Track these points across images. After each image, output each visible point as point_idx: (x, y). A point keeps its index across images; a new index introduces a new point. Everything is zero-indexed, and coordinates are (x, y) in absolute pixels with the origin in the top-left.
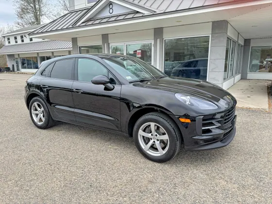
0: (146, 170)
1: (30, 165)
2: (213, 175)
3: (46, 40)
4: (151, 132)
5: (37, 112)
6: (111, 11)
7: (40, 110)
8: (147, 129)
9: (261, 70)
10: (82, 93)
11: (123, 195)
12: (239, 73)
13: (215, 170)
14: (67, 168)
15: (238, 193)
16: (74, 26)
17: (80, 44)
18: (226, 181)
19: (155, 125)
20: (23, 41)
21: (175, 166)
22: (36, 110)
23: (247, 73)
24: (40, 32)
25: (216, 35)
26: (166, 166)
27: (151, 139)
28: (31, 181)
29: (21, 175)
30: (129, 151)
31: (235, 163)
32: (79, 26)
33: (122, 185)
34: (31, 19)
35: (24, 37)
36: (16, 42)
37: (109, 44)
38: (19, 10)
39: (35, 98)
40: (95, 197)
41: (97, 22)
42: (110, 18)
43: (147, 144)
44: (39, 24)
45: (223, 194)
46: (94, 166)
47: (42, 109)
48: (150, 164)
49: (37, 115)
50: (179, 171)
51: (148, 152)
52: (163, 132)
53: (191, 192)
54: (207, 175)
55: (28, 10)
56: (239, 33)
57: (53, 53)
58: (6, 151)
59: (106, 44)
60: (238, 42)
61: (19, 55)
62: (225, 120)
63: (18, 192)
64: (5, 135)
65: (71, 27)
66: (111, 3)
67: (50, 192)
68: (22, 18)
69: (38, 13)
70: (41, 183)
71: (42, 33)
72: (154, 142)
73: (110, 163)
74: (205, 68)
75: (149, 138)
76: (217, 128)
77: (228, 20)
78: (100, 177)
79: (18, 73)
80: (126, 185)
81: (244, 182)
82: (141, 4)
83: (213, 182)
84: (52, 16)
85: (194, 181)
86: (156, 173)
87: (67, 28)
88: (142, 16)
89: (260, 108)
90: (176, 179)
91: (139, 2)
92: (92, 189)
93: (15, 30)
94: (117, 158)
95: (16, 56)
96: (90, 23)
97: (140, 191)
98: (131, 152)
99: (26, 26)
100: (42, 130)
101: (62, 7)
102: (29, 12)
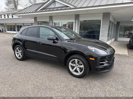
0: (72, 81)
1: (16, 77)
2: (104, 84)
3: (20, 17)
4: (75, 63)
5: (18, 52)
6: (55, 5)
7: (20, 52)
8: (73, 62)
9: (124, 37)
10: (42, 44)
11: (62, 92)
12: (114, 38)
13: (105, 82)
14: (34, 79)
15: (115, 92)
16: (36, 11)
17: (38, 20)
18: (110, 87)
19: (78, 60)
20: (8, 17)
21: (86, 79)
22: (18, 51)
23: (117, 38)
24: (19, 13)
25: (105, 19)
26: (82, 79)
27: (75, 67)
28: (17, 85)
29: (12, 82)
30: (64, 72)
31: (114, 79)
32: (38, 12)
33: (61, 88)
34: (12, 7)
35: (9, 15)
36: (5, 18)
37: (52, 21)
38: (7, 2)
39: (17, 46)
40: (49, 93)
41: (48, 10)
42: (54, 8)
43: (73, 69)
44: (17, 9)
45: (108, 93)
46: (47, 79)
47: (21, 51)
48: (74, 78)
49: (18, 54)
50: (88, 82)
51: (73, 73)
52: (81, 64)
53: (94, 92)
54: (101, 84)
55: (11, 2)
56: (115, 19)
57: (23, 24)
58: (3, 71)
59: (51, 21)
60: (114, 23)
61: (6, 24)
62: (110, 59)
63: (12, 90)
64: (2, 63)
65: (34, 11)
66: (55, 1)
67: (27, 90)
68: (8, 6)
69: (16, 4)
70: (22, 86)
71: (20, 14)
72: (76, 68)
73: (55, 78)
74: (99, 34)
75: (74, 66)
76: (106, 63)
77: (110, 12)
78: (51, 84)
79: (5, 33)
80: (63, 88)
81: (118, 88)
82: (70, 2)
83: (104, 87)
84: (23, 6)
85: (95, 87)
86: (77, 82)
87: (33, 12)
88: (70, 9)
89: (124, 54)
90: (87, 86)
91: (68, 2)
92: (47, 89)
93: (4, 11)
94: (58, 75)
95: (5, 25)
96: (44, 10)
97: (70, 91)
98: (65, 73)
99: (10, 10)
100: (20, 61)
101: (29, 2)
102: (12, 3)
